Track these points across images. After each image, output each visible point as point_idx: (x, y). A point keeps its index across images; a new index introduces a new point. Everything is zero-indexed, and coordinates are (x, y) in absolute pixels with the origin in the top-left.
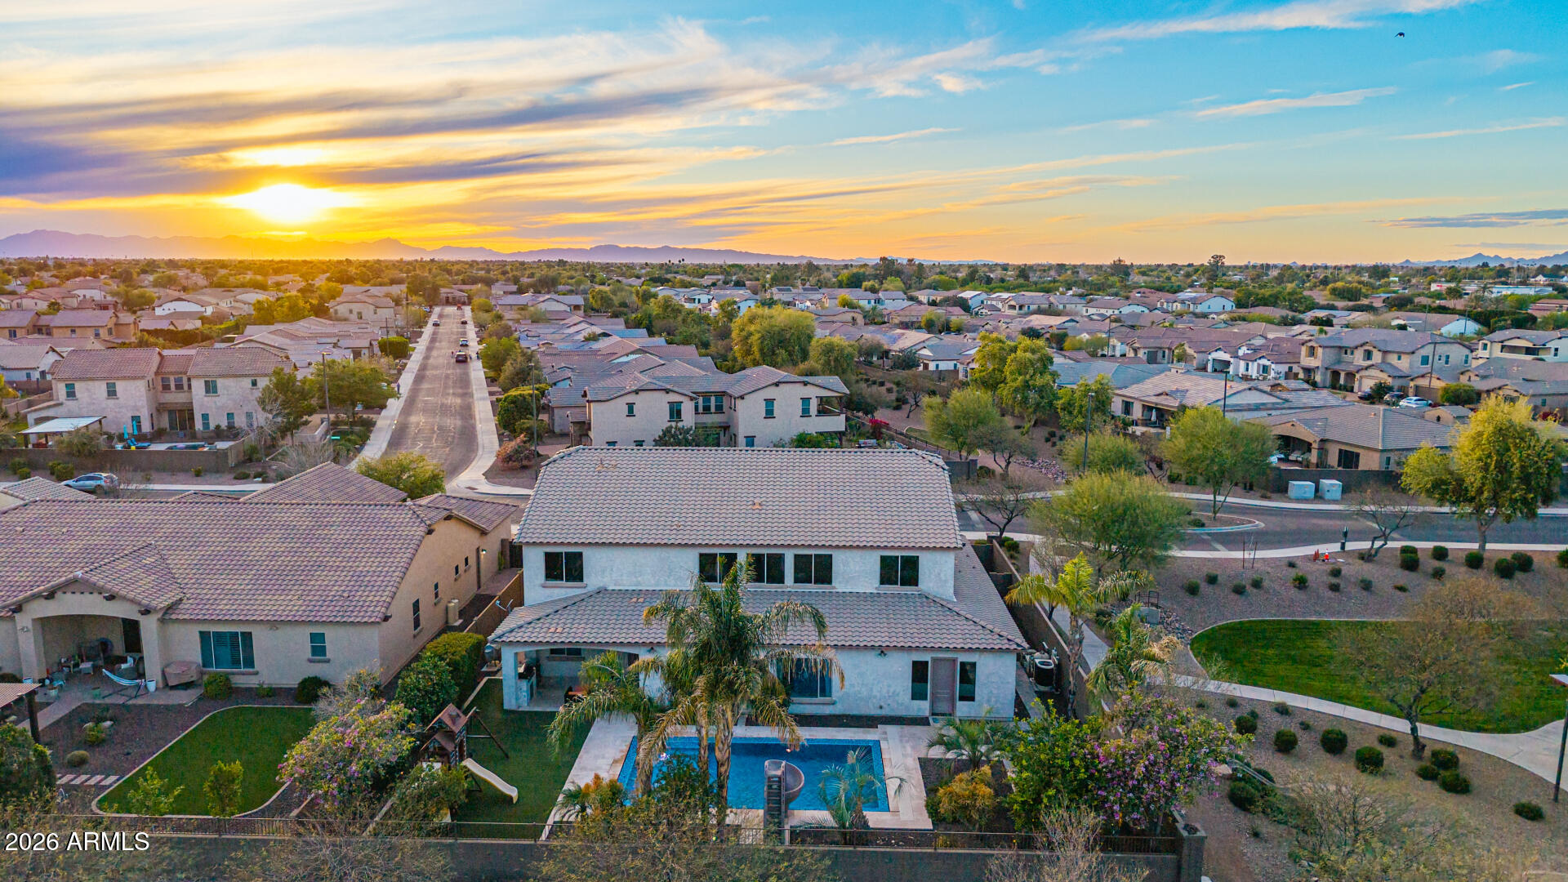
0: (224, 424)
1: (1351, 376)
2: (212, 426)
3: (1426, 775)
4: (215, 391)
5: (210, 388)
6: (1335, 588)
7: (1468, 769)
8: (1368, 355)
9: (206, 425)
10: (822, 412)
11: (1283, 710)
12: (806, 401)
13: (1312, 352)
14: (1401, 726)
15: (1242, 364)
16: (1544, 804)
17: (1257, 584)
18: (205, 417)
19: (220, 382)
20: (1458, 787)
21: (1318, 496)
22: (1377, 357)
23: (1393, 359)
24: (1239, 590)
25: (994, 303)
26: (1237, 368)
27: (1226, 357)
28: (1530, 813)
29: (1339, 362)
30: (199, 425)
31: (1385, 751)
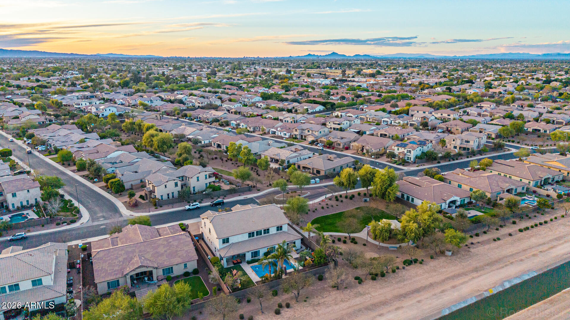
0: (20, 205)
1: (305, 136)
2: (16, 207)
3: (352, 242)
4: (16, 196)
5: (14, 195)
6: (328, 208)
7: (357, 240)
8: (309, 131)
9: (13, 207)
10: (210, 177)
11: (331, 236)
12: (206, 175)
13: (296, 130)
14: (346, 235)
15: (279, 133)
16: (366, 243)
17: (316, 210)
18: (13, 205)
19: (17, 193)
20: (356, 243)
21: (316, 183)
22: (311, 131)
23: (314, 132)
24: (314, 212)
25: (191, 100)
26: (278, 133)
27: (275, 130)
28: (365, 245)
29: (302, 133)
30: (11, 207)
31: (346, 239)
